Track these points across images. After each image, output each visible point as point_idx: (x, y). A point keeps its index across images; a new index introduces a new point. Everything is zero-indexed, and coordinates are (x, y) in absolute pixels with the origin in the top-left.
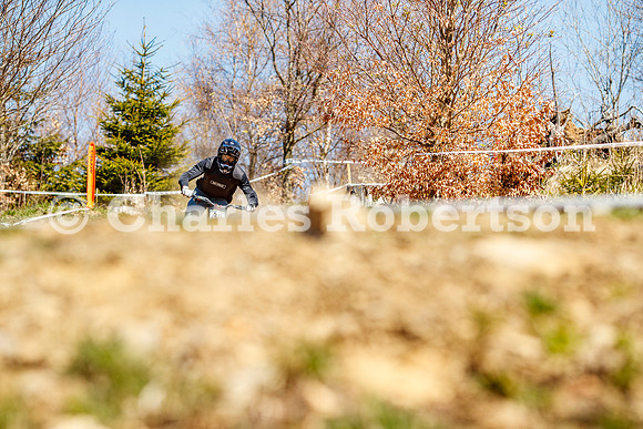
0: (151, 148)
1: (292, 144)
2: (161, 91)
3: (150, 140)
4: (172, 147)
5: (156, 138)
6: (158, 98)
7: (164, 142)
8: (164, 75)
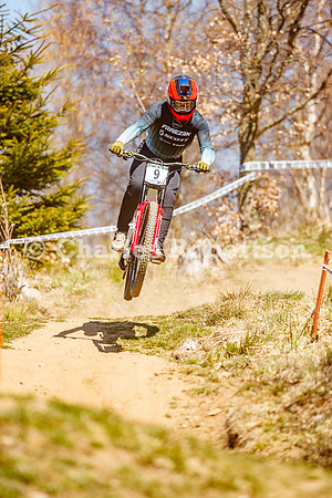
0: (12, 157)
1: (256, 134)
2: (24, 54)
3: (9, 142)
4: (49, 152)
5: (19, 137)
6: (19, 67)
7: (35, 145)
8: (28, 26)
